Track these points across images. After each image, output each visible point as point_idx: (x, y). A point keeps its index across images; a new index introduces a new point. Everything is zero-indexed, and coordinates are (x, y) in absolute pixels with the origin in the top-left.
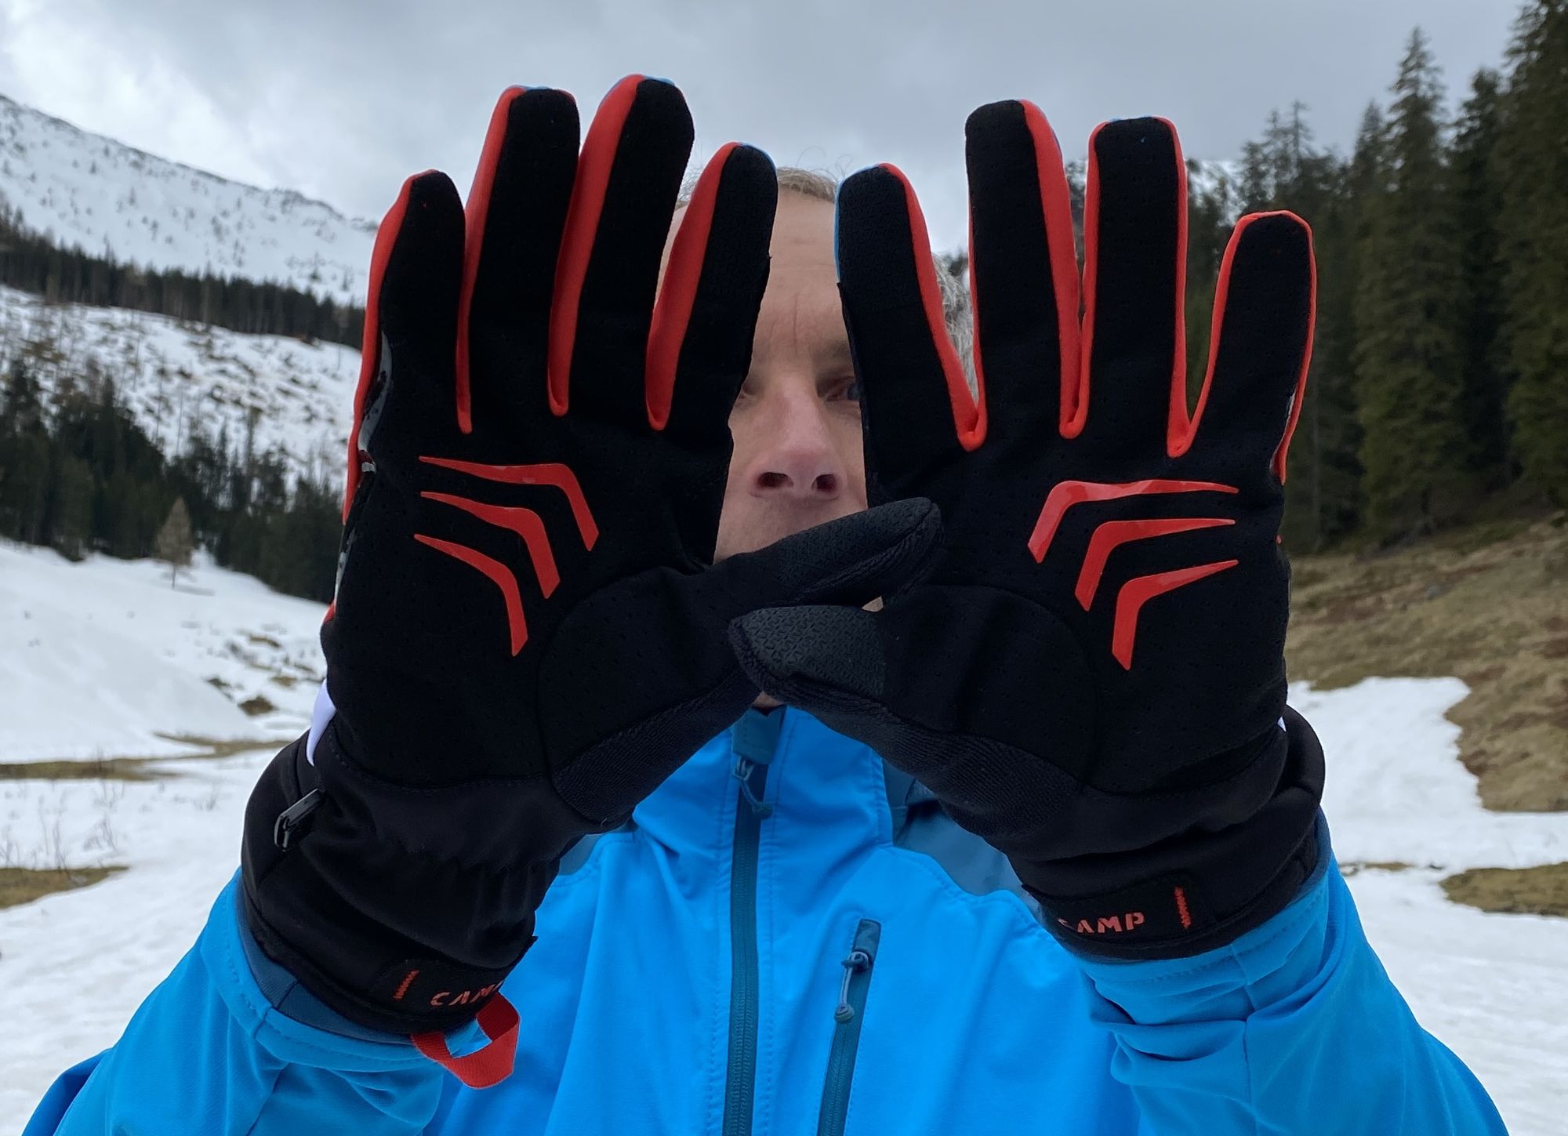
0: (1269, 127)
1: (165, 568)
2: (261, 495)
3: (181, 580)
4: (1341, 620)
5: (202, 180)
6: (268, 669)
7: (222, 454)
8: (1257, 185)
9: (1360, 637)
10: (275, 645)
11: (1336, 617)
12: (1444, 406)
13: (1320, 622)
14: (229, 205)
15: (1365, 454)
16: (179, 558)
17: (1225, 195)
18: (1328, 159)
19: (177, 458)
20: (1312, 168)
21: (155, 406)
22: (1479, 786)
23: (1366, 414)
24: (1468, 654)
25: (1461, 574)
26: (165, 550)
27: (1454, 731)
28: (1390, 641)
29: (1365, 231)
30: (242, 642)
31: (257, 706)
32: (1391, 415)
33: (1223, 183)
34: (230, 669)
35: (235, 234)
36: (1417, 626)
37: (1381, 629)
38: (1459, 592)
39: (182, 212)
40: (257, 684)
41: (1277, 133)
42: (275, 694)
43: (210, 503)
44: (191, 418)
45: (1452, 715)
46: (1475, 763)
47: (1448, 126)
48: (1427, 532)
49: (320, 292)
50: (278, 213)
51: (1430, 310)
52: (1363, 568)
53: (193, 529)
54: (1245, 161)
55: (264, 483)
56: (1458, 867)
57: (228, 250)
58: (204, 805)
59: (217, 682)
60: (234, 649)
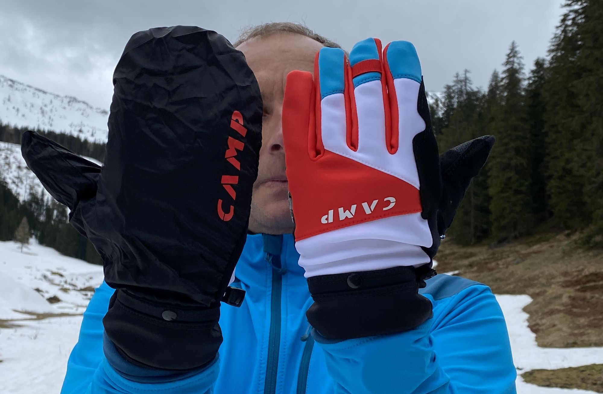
0: (455, 79)
1: (19, 245)
2: (57, 216)
3: (25, 250)
4: (482, 272)
5: (37, 92)
6: (59, 285)
7: (42, 200)
8: (450, 102)
9: (489, 278)
10: (61, 275)
11: (480, 270)
12: (523, 189)
13: (473, 272)
14: (47, 102)
15: (492, 207)
16: (24, 241)
17: (437, 105)
18: (478, 92)
19: (24, 201)
20: (472, 95)
21: (16, 180)
22: (536, 338)
23: (492, 191)
24: (532, 286)
25: (529, 254)
26: (19, 237)
27: (526, 316)
28: (501, 280)
29: (493, 119)
30: (48, 274)
31: (54, 300)
32: (502, 192)
33: (437, 100)
34: (44, 285)
35: (49, 114)
36: (512, 274)
37: (498, 275)
38: (528, 261)
39: (29, 105)
40: (54, 291)
41: (458, 81)
42: (61, 295)
43: (37, 219)
44: (30, 186)
45: (525, 309)
46: (534, 328)
47: (525, 80)
48: (516, 238)
49: (82, 137)
50: (67, 106)
51: (517, 151)
52: (491, 251)
53: (30, 229)
54: (445, 92)
55: (58, 211)
56: (528, 369)
57: (46, 120)
58: (33, 338)
59: (38, 290)
60: (45, 277)
